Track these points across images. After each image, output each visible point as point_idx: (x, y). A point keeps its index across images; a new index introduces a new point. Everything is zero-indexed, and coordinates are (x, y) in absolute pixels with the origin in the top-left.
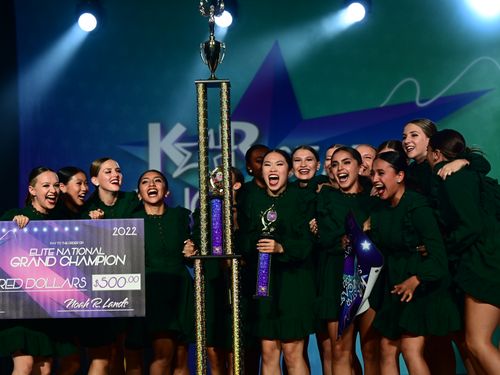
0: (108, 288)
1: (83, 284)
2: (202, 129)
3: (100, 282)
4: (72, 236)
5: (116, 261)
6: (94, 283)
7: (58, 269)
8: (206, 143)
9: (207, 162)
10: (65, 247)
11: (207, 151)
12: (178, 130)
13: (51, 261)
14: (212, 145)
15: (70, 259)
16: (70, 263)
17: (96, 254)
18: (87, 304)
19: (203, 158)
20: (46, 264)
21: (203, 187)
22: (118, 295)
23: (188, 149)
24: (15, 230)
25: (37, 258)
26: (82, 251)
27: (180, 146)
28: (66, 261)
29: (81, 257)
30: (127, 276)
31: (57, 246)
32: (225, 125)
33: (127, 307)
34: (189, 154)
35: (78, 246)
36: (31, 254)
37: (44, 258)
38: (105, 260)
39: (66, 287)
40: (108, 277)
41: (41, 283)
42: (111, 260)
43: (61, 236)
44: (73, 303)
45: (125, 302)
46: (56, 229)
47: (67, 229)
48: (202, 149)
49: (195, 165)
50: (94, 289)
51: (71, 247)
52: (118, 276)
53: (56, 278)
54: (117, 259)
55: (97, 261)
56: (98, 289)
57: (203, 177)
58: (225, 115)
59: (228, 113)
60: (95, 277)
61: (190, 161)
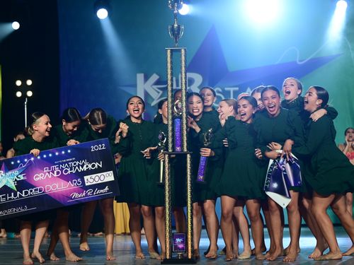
0: (95, 183)
1: (79, 183)
3: (90, 180)
4: (67, 156)
6: (86, 181)
7: (62, 177)
10: (65, 163)
13: (58, 173)
15: (69, 170)
18: (84, 194)
20: (55, 175)
25: (49, 172)
26: (75, 164)
29: (75, 168)
31: (59, 164)
33: (108, 191)
35: (72, 161)
40: (93, 176)
45: (107, 188)
46: (57, 154)
47: (63, 152)
50: (87, 184)
52: (99, 175)
55: (85, 168)
60: (86, 178)
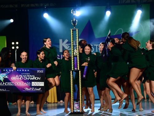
0: (36, 85)
1: (29, 84)
2: (72, 40)
3: (34, 84)
4: (27, 72)
5: (38, 79)
6: (32, 84)
7: (23, 80)
8: (73, 44)
9: (73, 48)
10: (25, 75)
11: (73, 46)
12: (66, 41)
13: (22, 78)
14: (74, 44)
15: (26, 78)
16: (26, 79)
17: (33, 77)
18: (30, 89)
19: (72, 47)
20: (20, 79)
21: (72, 54)
22: (38, 87)
23: (69, 45)
24: (13, 70)
25: (18, 77)
26: (29, 76)
27: (67, 44)
28: (25, 78)
29: (29, 77)
30: (40, 82)
31: (23, 75)
32: (77, 39)
33: (40, 90)
34: (69, 47)
35: (29, 75)
36: (16, 76)
37: (20, 77)
38: (35, 78)
39: (25, 85)
40: (36, 82)
41: (19, 84)
42: (37, 78)
43: (24, 72)
44: (27, 89)
45: (40, 89)
46: (23, 70)
47: (26, 70)
48: (72, 45)
49: (70, 49)
50: (32, 85)
51: (26, 75)
52: (38, 82)
53: (23, 82)
54: (38, 78)
55: (33, 79)
56: (33, 85)
57: (72, 52)
58: (77, 37)
59: (78, 37)
60: (32, 83)
61: (69, 48)
